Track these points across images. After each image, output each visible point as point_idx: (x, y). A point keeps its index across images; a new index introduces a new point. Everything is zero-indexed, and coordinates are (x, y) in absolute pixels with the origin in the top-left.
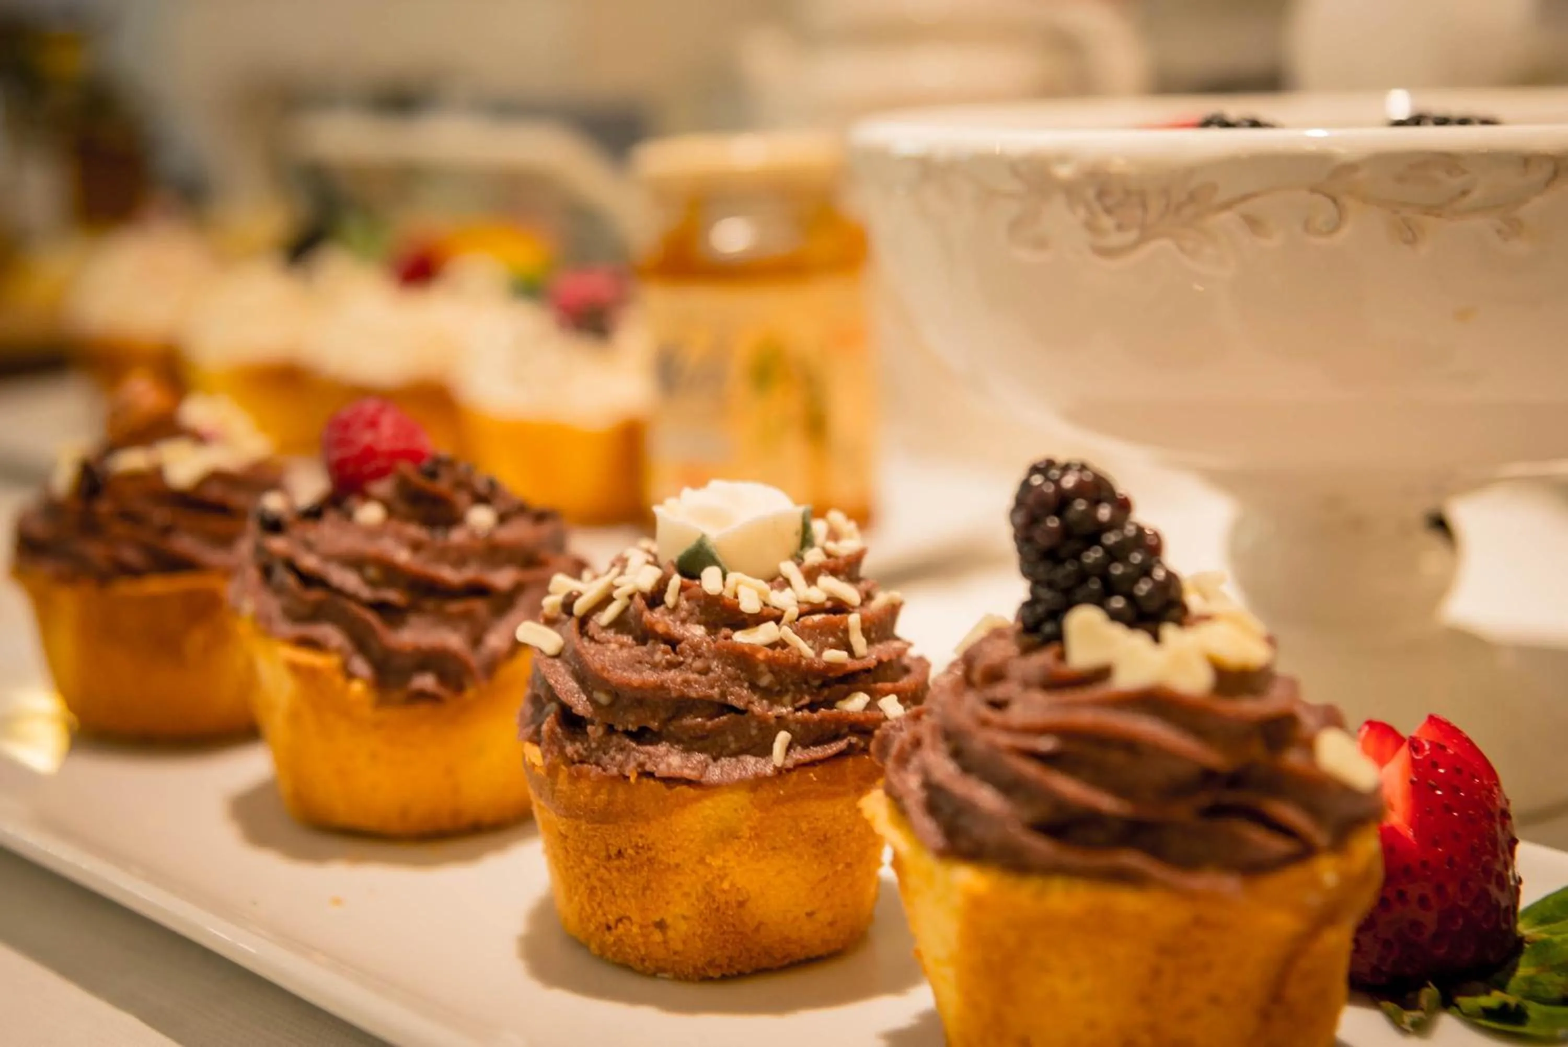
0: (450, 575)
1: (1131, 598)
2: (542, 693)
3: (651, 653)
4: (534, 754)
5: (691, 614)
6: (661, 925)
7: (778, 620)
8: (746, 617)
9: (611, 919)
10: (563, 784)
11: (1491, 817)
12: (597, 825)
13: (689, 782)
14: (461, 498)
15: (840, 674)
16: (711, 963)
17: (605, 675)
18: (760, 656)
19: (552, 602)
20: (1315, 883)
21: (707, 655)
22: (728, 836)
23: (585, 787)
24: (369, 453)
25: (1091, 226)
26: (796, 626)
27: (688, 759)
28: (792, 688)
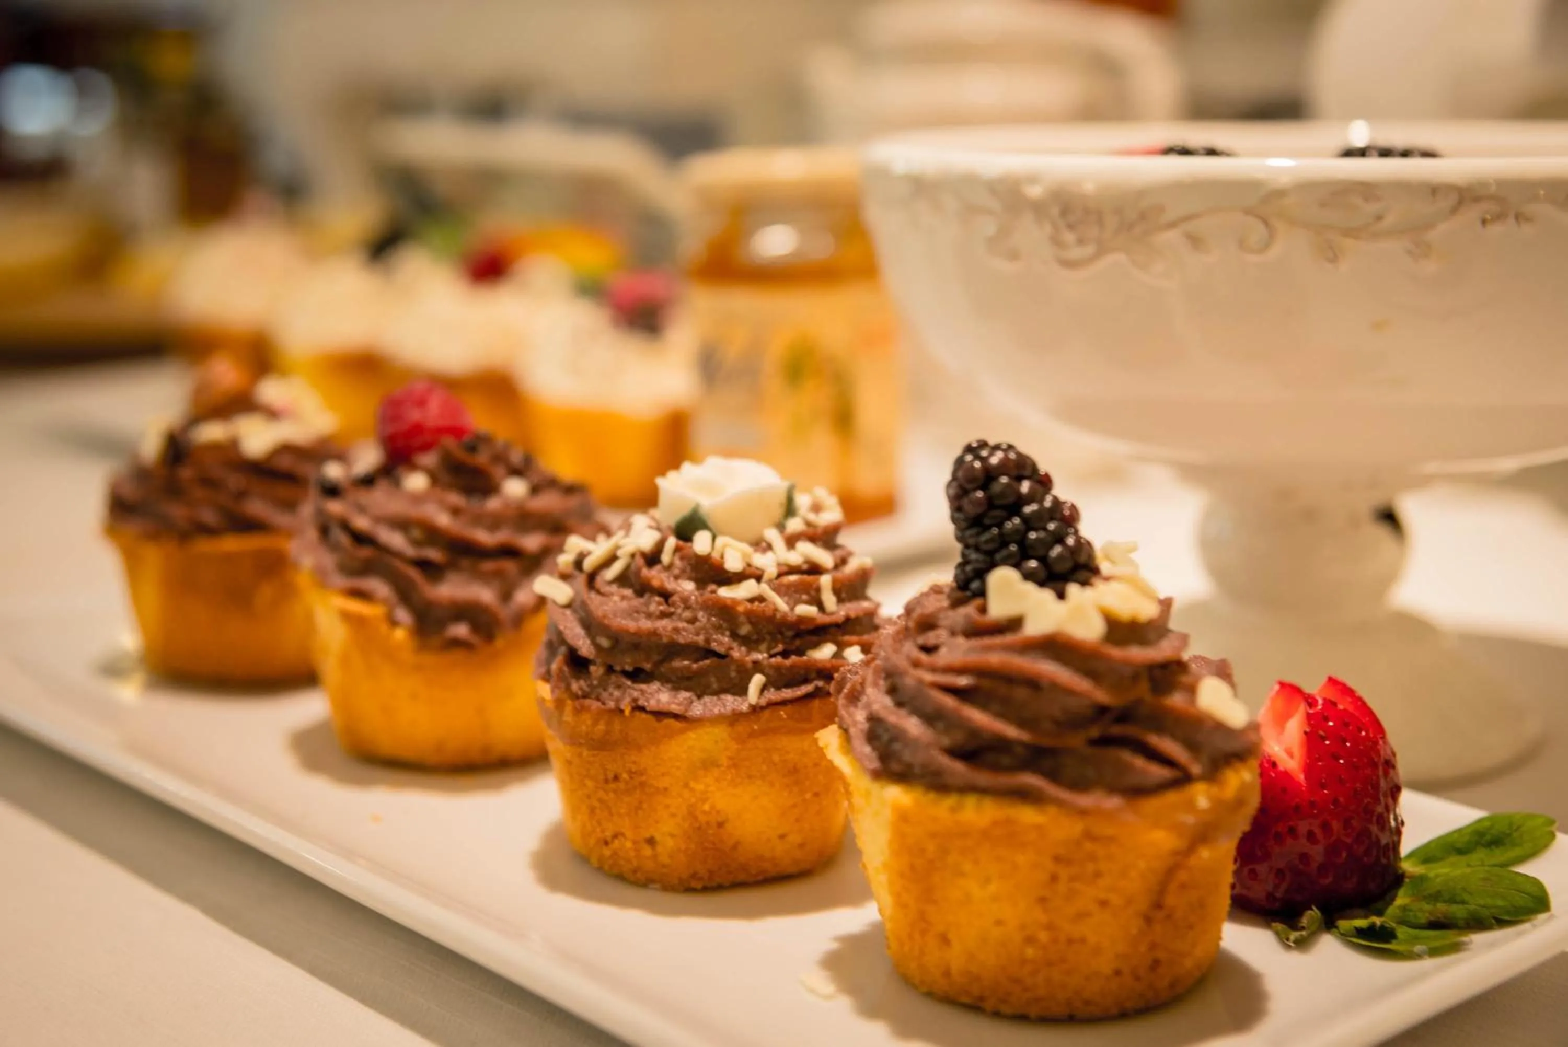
0: (484, 537)
1: (1043, 559)
2: (554, 638)
3: (647, 604)
4: (545, 690)
5: (683, 571)
6: (651, 841)
7: (759, 579)
8: (730, 575)
9: (608, 834)
10: (568, 717)
11: (1375, 765)
12: (595, 752)
13: (676, 716)
14: (498, 471)
15: (811, 627)
16: (694, 876)
17: (606, 622)
18: (741, 609)
19: (565, 560)
20: (1190, 806)
21: (694, 606)
22: (708, 764)
23: (587, 718)
24: (418, 429)
25: (1056, 241)
26: (774, 584)
27: (675, 697)
28: (768, 637)
